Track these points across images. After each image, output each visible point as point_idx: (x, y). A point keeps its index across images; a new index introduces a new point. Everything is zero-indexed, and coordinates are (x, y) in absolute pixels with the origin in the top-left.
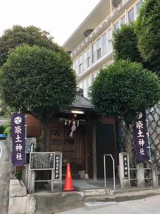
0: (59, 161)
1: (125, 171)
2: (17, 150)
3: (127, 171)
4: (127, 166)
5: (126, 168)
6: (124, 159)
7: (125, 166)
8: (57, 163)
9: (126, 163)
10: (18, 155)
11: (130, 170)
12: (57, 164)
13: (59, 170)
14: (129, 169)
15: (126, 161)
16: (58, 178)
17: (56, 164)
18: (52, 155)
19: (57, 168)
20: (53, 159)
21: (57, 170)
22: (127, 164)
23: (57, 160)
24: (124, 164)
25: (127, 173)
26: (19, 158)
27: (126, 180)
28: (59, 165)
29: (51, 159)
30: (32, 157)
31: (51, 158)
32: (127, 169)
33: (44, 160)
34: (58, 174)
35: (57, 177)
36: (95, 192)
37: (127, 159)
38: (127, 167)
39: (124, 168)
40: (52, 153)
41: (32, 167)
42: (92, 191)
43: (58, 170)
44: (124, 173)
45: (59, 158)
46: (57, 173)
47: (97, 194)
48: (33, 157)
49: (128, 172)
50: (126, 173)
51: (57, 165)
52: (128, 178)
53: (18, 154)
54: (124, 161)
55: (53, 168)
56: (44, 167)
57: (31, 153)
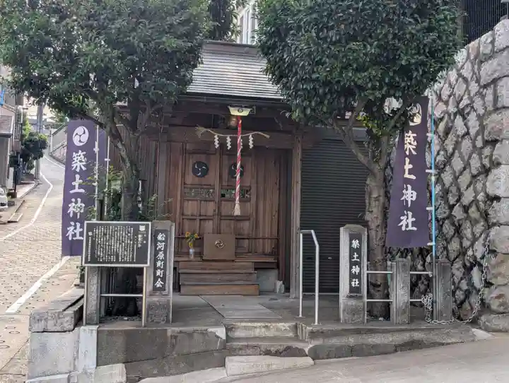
0: (166, 246)
1: (352, 276)
2: (71, 215)
3: (359, 276)
4: (358, 264)
5: (356, 270)
6: (351, 244)
7: (352, 264)
8: (160, 250)
9: (356, 255)
10: (72, 228)
11: (368, 274)
12: (161, 253)
13: (165, 269)
14: (365, 272)
15: (359, 250)
16: (163, 288)
17: (156, 253)
18: (142, 228)
19: (159, 264)
20: (146, 239)
21: (159, 268)
22: (359, 257)
23: (161, 242)
24: (351, 257)
25: (357, 282)
26: (74, 235)
27: (353, 302)
28: (165, 256)
29: (140, 239)
30: (90, 234)
31: (140, 236)
32: (360, 273)
33: (123, 242)
34: (164, 279)
35: (158, 286)
36: (263, 330)
37: (360, 243)
38: (360, 267)
39: (351, 268)
40: (142, 225)
41: (89, 260)
42: (256, 327)
43: (161, 270)
44: (351, 281)
45: (166, 238)
46: (159, 277)
47: (269, 334)
48: (93, 232)
49: (360, 281)
50: (355, 283)
51: (161, 255)
52: (361, 297)
53: (72, 223)
54: (352, 251)
55: (146, 263)
56: (122, 259)
57: (87, 224)
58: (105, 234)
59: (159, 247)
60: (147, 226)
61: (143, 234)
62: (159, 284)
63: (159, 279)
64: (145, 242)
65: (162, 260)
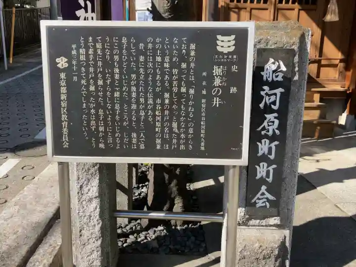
0: (285, 98)
8: (268, 109)
12: (270, 117)
17: (258, 117)
18: (225, 45)
19: (264, 147)
21: (264, 158)
23: (273, 85)
28: (282, 127)
29: (217, 82)
30: (62, 62)
31: (217, 71)
33: (164, 90)
35: (260, 204)
40: (226, 32)
41: (66, 145)
43: (270, 162)
46: (263, 181)
48: (70, 59)
51: (271, 123)
55: (238, 155)
56: (164, 141)
57: (50, 29)
58: (108, 65)
59: (267, 100)
60: (241, 36)
61: (229, 64)
62: (263, 198)
63: (264, 188)
64: (233, 90)
65: (272, 139)
